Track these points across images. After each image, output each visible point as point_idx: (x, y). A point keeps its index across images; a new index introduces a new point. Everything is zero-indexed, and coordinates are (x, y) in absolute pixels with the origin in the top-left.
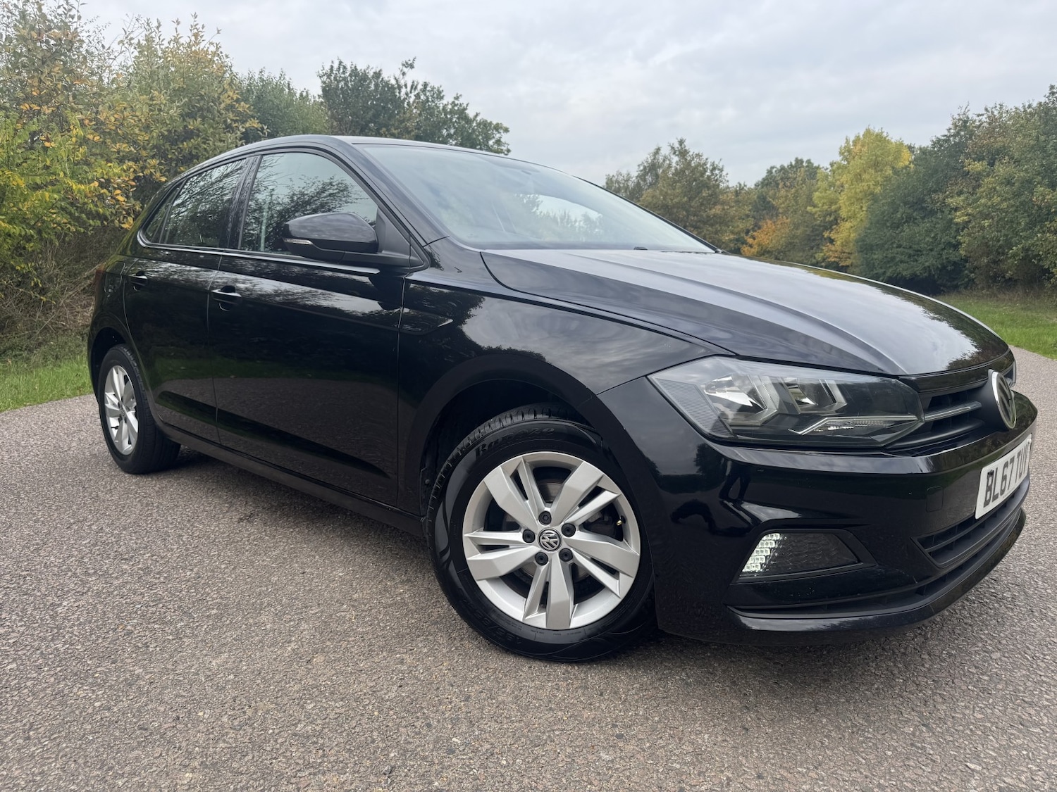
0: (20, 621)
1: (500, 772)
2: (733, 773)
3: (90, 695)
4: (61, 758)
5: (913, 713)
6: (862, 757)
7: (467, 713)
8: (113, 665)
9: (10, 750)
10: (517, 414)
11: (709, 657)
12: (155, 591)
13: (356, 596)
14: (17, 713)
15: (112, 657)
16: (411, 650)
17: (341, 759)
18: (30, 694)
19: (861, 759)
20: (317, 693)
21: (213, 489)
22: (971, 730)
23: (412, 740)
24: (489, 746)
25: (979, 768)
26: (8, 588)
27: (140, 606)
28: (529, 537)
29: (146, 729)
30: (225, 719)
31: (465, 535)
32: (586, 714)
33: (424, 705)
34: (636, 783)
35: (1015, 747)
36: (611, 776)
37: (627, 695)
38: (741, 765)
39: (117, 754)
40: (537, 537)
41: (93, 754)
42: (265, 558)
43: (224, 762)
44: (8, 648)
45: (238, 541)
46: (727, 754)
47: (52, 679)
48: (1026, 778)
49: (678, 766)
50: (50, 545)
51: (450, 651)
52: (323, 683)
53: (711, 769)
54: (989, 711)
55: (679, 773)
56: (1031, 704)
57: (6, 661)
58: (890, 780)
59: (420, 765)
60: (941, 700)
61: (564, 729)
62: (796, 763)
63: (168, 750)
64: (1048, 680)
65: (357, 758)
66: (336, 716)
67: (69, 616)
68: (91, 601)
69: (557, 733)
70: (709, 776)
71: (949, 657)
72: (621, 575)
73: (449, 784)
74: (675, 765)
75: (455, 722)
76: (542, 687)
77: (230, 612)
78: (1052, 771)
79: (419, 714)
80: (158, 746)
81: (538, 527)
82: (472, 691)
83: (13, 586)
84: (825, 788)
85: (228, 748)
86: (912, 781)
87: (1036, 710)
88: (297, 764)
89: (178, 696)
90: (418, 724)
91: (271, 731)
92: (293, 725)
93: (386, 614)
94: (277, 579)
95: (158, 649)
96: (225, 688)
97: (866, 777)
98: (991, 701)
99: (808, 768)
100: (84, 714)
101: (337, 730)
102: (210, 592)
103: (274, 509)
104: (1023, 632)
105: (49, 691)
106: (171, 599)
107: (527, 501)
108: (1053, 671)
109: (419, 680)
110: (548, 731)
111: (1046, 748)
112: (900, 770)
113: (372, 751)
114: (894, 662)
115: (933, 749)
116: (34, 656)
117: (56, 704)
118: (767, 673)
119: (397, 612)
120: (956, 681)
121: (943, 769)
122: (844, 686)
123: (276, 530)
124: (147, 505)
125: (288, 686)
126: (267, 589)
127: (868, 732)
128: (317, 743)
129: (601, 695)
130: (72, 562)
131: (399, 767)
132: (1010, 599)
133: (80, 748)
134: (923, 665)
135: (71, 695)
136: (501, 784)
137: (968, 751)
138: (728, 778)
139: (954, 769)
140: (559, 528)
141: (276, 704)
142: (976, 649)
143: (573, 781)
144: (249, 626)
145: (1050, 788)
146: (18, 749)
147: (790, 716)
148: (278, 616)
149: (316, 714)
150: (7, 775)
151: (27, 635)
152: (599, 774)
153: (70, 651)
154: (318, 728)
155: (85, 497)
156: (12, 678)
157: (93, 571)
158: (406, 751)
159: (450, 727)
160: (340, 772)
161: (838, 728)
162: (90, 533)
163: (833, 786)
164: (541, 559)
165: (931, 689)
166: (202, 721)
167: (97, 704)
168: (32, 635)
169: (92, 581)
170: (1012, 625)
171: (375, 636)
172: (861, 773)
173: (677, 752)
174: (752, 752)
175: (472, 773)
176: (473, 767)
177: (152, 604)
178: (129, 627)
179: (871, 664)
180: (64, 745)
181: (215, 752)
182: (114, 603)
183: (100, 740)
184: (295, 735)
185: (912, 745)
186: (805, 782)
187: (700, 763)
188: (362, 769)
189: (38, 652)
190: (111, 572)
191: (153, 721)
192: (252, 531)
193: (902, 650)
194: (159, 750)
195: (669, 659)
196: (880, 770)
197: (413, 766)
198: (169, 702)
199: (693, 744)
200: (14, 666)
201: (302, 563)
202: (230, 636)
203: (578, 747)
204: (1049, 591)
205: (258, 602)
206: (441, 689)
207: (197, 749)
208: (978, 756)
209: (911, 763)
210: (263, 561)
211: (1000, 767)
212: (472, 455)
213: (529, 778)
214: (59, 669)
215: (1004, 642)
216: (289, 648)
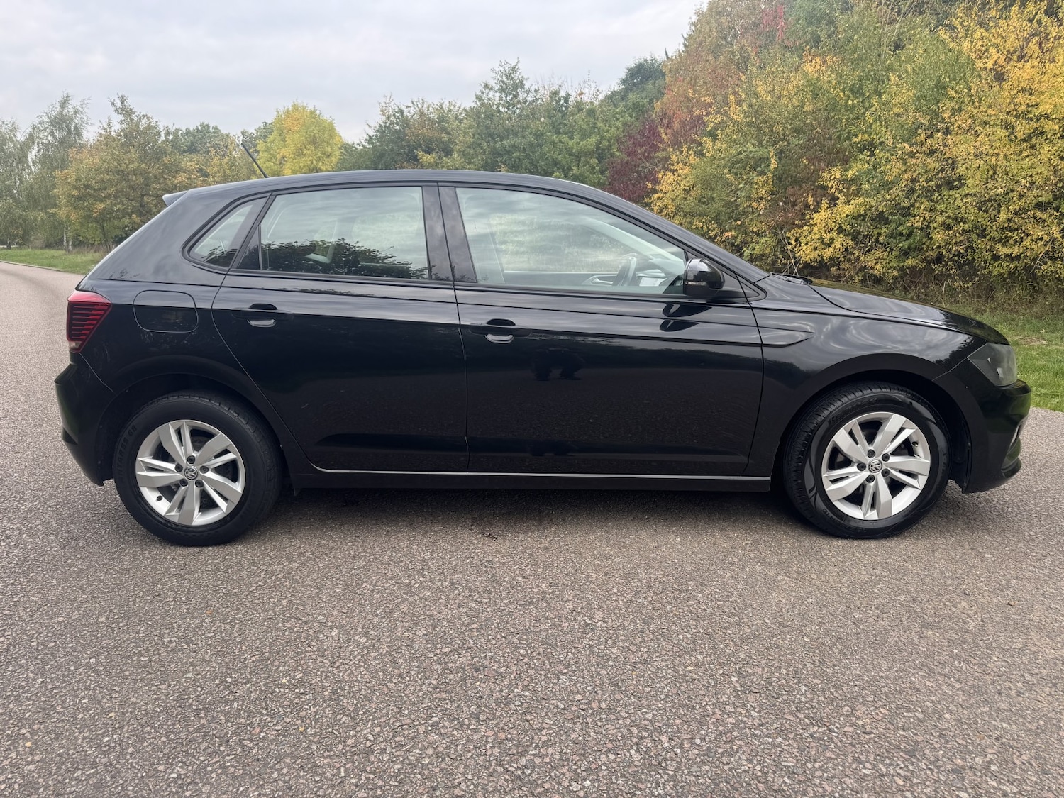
10: (849, 394)
28: (862, 467)
31: (824, 476)
40: (867, 466)
72: (919, 476)
81: (867, 460)
107: (859, 446)
140: (880, 458)
164: (870, 479)
212: (825, 425)
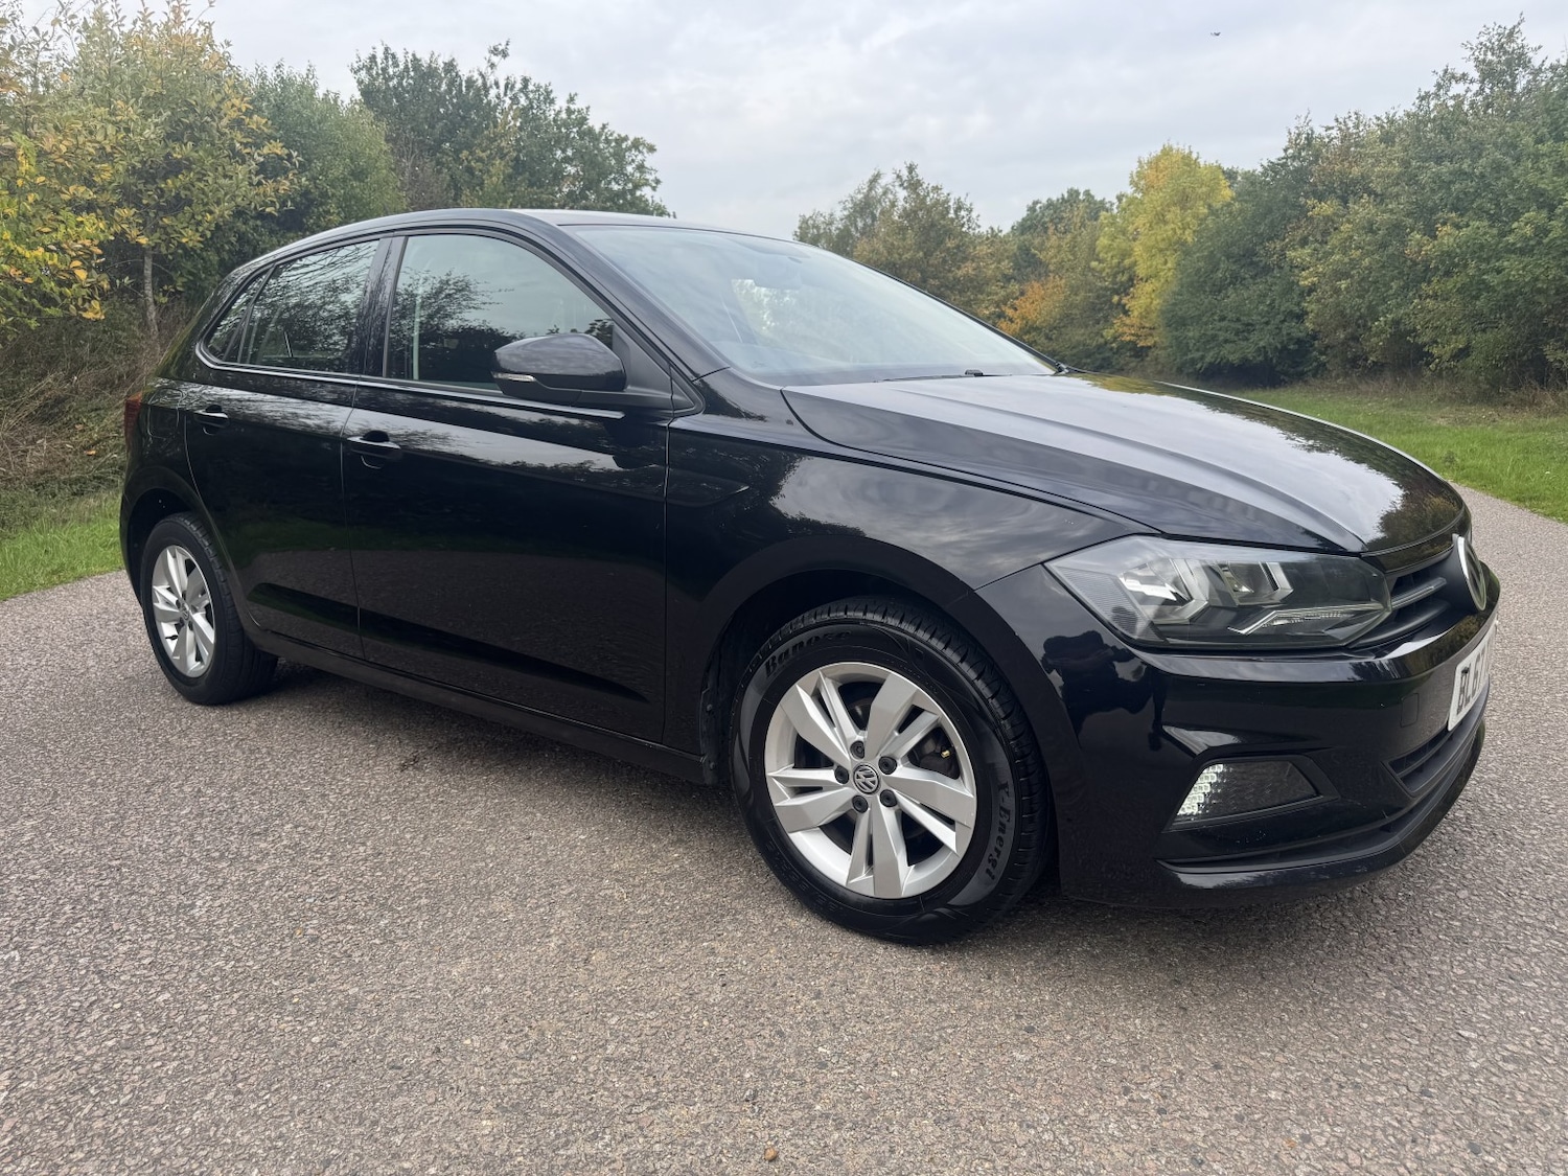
0: (145, 932)
1: (895, 1087)
2: (1183, 1065)
3: (298, 1028)
4: (299, 1115)
5: (1380, 974)
6: (1333, 1033)
7: (825, 1014)
8: (312, 985)
9: (222, 1111)
11: (1111, 919)
12: (325, 878)
13: (615, 866)
14: (205, 1060)
15: (305, 974)
16: (719, 935)
17: (683, 1086)
18: (211, 1033)
19: (1332, 1036)
20: (615, 1003)
21: (340, 723)
22: (1454, 990)
23: (765, 1055)
24: (869, 1055)
25: (1474, 1035)
26: (101, 885)
27: (312, 900)
29: (400, 1068)
30: (504, 1046)
32: (978, 1004)
33: (765, 1007)
34: (1069, 1086)
35: (1510, 1007)
36: (1036, 1081)
37: (1021, 977)
38: (1191, 1053)
39: (374, 1102)
40: (851, 775)
41: (341, 1106)
42: (463, 820)
43: (526, 1102)
44: (145, 971)
45: (413, 799)
46: (1169, 1042)
47: (234, 1011)
48: (1531, 1043)
49: (1114, 1061)
50: (133, 818)
51: (772, 934)
52: (618, 988)
53: (1155, 1062)
54: (1470, 965)
55: (1117, 1070)
56: (1517, 953)
57: (153, 991)
58: (1373, 1058)
59: (788, 1086)
60: (1410, 955)
61: (957, 1026)
62: (1257, 1046)
63: (444, 1092)
64: (1532, 921)
65: (702, 1084)
66: (654, 1031)
67: (214, 921)
68: (236, 897)
69: (949, 1031)
70: (1155, 1071)
71: (1407, 899)
72: (959, 825)
73: (834, 1106)
74: (1109, 1060)
75: (813, 1026)
76: (910, 974)
77: (447, 899)
78: (1558, 1032)
79: (762, 1020)
80: (428, 1088)
81: (851, 762)
82: (822, 983)
83: (107, 883)
84: (1299, 1074)
85: (526, 1084)
86: (1400, 1058)
87: (1524, 960)
88: (627, 1097)
89: (424, 1020)
90: (766, 1032)
91: (574, 1058)
92: (601, 1047)
93: (668, 888)
94: (494, 848)
95: (367, 959)
96: (485, 1005)
97: (1344, 1057)
98: (1469, 952)
99: (1272, 1052)
100: (303, 1054)
101: (662, 1050)
102: (405, 873)
103: (445, 749)
104: (1489, 862)
105: (236, 1026)
106: (352, 887)
107: (835, 727)
108: (1534, 910)
109: (746, 975)
110: (937, 1030)
111: (1547, 1006)
112: (1382, 1044)
113: (719, 1072)
114: (1341, 911)
115: (1414, 1016)
116: (190, 980)
117: (255, 1044)
118: (1189, 936)
119: (681, 885)
120: (1422, 929)
121: (1432, 1040)
122: (1288, 946)
123: (461, 778)
124: (252, 752)
125: (571, 995)
126: (487, 865)
127: (1333, 1001)
128: (641, 1068)
129: (989, 978)
130: (179, 842)
131: (762, 1090)
132: (1464, 820)
133: (318, 1099)
134: (1378, 912)
135: (272, 1029)
136: (901, 1101)
137: (1457, 1016)
138: (1179, 1071)
139: (1445, 1039)
140: (875, 763)
141: (566, 1022)
142: (1438, 887)
143: (990, 1090)
144: (483, 919)
145: (1561, 1053)
146: (231, 1108)
147: (1233, 988)
148: (519, 900)
149: (626, 1030)
150: (233, 1143)
151: (166, 951)
152: (1019, 1079)
153: (240, 970)
154: (636, 1049)
155: (150, 744)
156: (173, 1013)
157: (217, 854)
158: (763, 1069)
159: (809, 1033)
160: (687, 1102)
161: (1295, 998)
162: (186, 797)
163: (1307, 1070)
164: (860, 804)
165: (1394, 942)
166: (472, 1051)
167: (315, 1040)
168: (172, 951)
169: (223, 868)
170: (1474, 854)
171: (664, 919)
172: (1337, 1053)
173: (1108, 1043)
174: (1199, 1037)
175: (858, 1090)
176: (857, 1082)
177: (327, 896)
178: (310, 931)
179: (1314, 915)
180: (295, 1098)
181: (510, 1091)
182: (271, 898)
183: (342, 1087)
184: (608, 1060)
185: (1389, 1013)
186: (1273, 1069)
187: (1140, 1055)
188: (715, 1098)
189: (194, 974)
190: (245, 854)
191: (406, 1056)
192: (428, 782)
193: (1348, 895)
194: (431, 1093)
195: (1061, 925)
196: (1359, 1047)
197: (779, 1088)
198: (417, 1028)
199: (1124, 1032)
200: (167, 996)
201: (521, 824)
202: (461, 933)
203: (982, 1046)
204: (1509, 806)
205: (481, 883)
206: (778, 984)
207: (482, 1088)
208: (1470, 1021)
209: (1393, 1035)
210: (463, 825)
211: (1498, 1032)
213: (933, 1090)
214: (236, 996)
215: (1469, 876)
216: (552, 945)
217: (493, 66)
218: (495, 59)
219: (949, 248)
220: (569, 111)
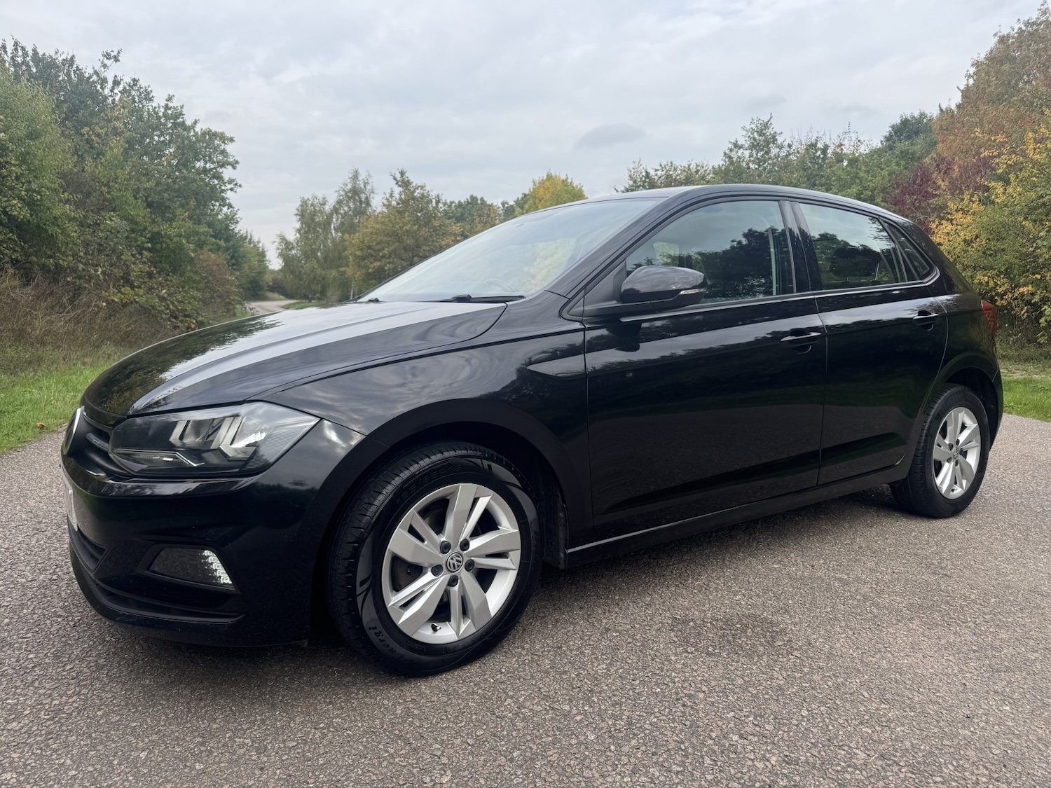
217: (105, 66)
218: (106, 61)
219: (435, 226)
220: (167, 107)
